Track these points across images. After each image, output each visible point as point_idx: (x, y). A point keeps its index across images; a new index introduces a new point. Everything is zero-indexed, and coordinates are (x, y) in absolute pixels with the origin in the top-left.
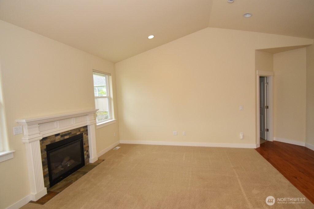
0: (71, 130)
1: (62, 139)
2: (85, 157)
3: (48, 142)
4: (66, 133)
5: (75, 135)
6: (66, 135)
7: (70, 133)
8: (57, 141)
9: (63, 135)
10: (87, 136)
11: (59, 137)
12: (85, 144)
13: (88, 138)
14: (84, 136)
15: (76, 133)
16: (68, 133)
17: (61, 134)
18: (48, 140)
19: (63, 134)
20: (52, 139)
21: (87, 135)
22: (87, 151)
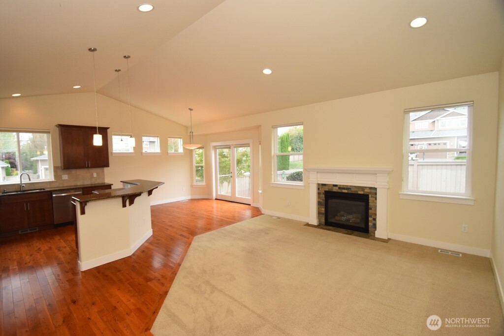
0: (350, 186)
1: (340, 191)
2: (370, 224)
3: (326, 189)
4: (344, 187)
5: (356, 193)
6: (344, 189)
7: (350, 188)
8: (334, 191)
9: (341, 188)
10: (375, 201)
11: (337, 188)
12: (371, 209)
13: (376, 203)
14: (371, 199)
15: (357, 191)
16: (348, 188)
17: (339, 186)
18: (327, 187)
19: (341, 186)
20: (330, 188)
21: (376, 199)
22: (375, 219)
